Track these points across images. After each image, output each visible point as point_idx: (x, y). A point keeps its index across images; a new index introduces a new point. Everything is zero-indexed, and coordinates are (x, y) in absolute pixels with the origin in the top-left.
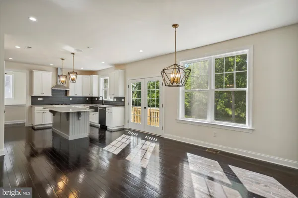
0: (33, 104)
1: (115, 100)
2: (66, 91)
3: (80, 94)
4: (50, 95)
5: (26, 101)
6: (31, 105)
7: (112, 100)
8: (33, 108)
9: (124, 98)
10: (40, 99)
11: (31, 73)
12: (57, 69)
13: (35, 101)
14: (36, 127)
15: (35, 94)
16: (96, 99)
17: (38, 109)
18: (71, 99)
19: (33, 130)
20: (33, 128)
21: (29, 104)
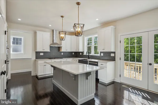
0: (37, 58)
1: (102, 54)
2: (59, 47)
4: (49, 51)
6: (35, 59)
7: (99, 55)
8: (37, 62)
9: (114, 53)
10: (42, 54)
11: (35, 33)
12: (53, 30)
13: (38, 55)
14: (39, 77)
15: (38, 50)
16: (81, 54)
18: (62, 54)
19: (37, 80)
20: (37, 77)
21: (34, 58)
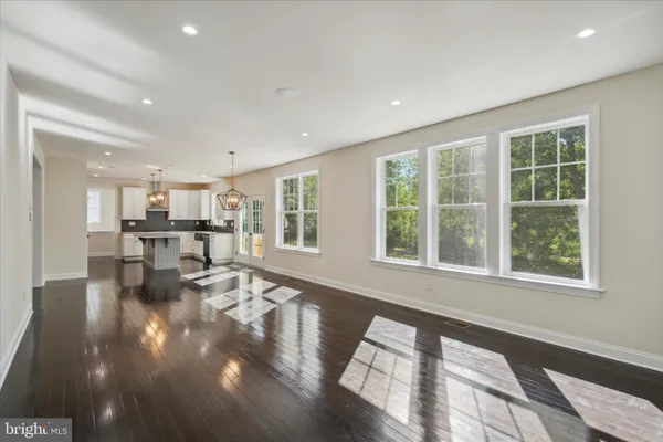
0: (123, 230)
1: (226, 224)
2: (166, 212)
3: (185, 217)
4: (145, 218)
5: (114, 227)
8: (123, 236)
9: (233, 221)
10: (132, 224)
11: (120, 190)
12: (153, 183)
13: (125, 226)
14: (126, 260)
15: (125, 218)
16: (207, 224)
17: (128, 236)
18: (173, 223)
20: (123, 261)
21: (119, 230)
